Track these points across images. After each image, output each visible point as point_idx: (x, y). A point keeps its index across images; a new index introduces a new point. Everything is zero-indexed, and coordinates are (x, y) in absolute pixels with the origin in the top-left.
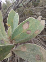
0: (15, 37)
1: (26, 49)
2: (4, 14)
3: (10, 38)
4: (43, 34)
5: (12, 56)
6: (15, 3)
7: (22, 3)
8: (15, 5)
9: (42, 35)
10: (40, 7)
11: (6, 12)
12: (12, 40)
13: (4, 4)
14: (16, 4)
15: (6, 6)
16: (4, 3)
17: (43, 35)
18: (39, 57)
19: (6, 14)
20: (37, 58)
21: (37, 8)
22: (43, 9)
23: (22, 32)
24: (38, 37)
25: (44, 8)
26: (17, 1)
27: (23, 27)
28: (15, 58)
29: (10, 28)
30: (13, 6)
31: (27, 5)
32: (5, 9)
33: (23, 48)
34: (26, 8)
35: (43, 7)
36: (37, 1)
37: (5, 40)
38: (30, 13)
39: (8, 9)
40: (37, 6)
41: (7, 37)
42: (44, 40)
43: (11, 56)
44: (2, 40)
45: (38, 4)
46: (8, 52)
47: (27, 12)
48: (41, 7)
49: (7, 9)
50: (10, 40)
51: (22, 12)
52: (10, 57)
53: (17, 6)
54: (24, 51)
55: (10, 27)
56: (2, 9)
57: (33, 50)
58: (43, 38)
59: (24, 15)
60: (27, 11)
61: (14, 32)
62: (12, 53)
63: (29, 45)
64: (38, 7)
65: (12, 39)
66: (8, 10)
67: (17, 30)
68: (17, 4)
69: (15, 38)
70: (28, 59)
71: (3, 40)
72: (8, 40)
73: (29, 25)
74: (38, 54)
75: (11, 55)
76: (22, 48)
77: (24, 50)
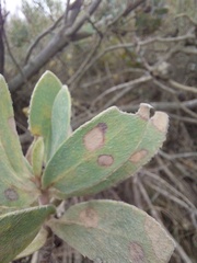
0: (59, 177)
1: (96, 219)
2: (18, 66)
3: (40, 179)
4: (181, 150)
5: (48, 243)
6: (63, 21)
7: (90, 21)
8: (62, 26)
9: (177, 151)
10: (166, 37)
11: (25, 56)
12: (48, 188)
13: (16, 23)
14: (66, 22)
15: (27, 33)
16: (19, 21)
17: (183, 152)
18: (139, 249)
19: (26, 63)
20: (133, 253)
21: (156, 41)
22: (179, 47)
23: (83, 160)
24: (160, 161)
25: (184, 43)
26: (70, 12)
27: (84, 141)
28: (62, 250)
29: (39, 145)
30: (56, 31)
31: (113, 28)
32: (19, 46)
33: (87, 216)
34: (111, 38)
35: (179, 38)
36: (156, 11)
37: (19, 186)
38: (128, 58)
39: (33, 42)
40: (157, 32)
41: (27, 175)
42: (187, 174)
43: (41, 246)
44: (9, 190)
45: (158, 23)
46: (31, 234)
47: (113, 54)
48: (170, 39)
49: (29, 42)
50: (39, 188)
51: (95, 54)
52: (41, 249)
53: (69, 31)
54: (91, 228)
55: (41, 139)
56: (11, 45)
57: (121, 225)
58: (181, 163)
59: (103, 70)
60: (115, 52)
61: (53, 160)
62: (46, 233)
63: (109, 204)
64: (159, 38)
65: (45, 183)
66: (34, 46)
67: (63, 151)
68: (70, 26)
69: (56, 180)
70: (102, 256)
71: (12, 189)
72: (31, 187)
73: (107, 137)
74: (137, 239)
75: (44, 242)
76: (83, 215)
77: (89, 223)
